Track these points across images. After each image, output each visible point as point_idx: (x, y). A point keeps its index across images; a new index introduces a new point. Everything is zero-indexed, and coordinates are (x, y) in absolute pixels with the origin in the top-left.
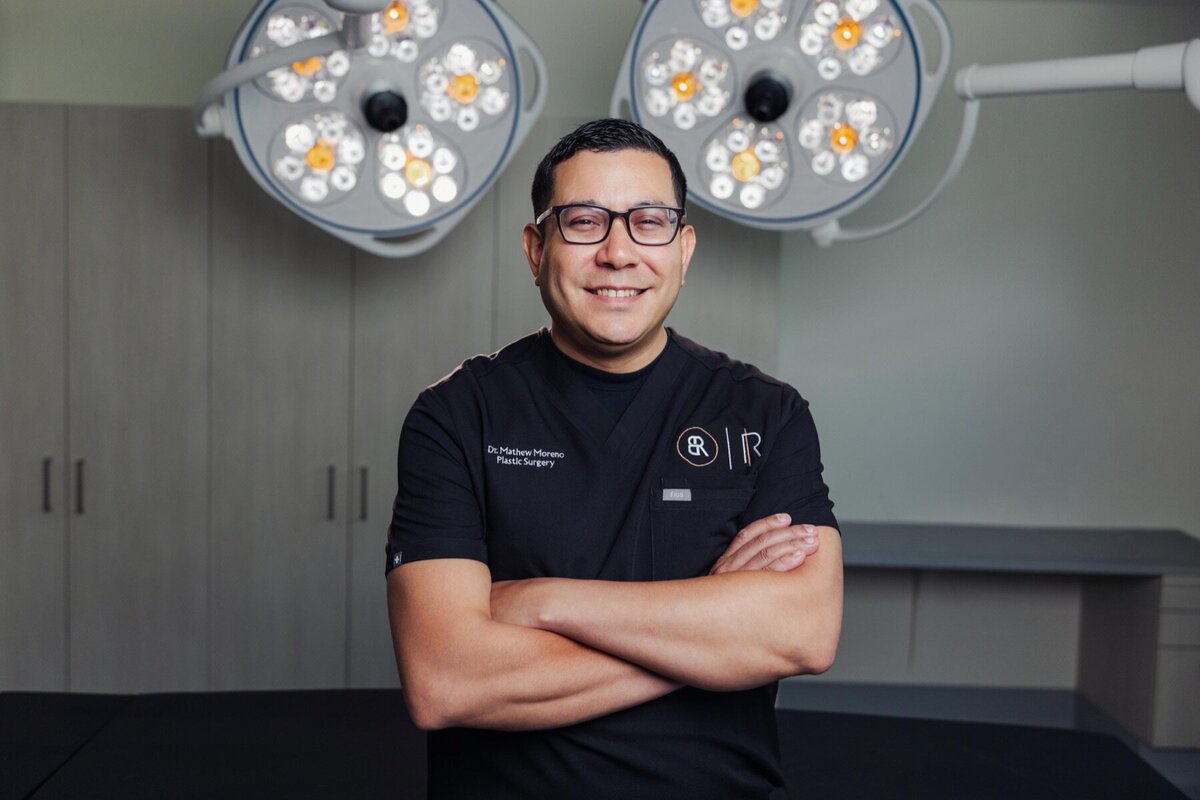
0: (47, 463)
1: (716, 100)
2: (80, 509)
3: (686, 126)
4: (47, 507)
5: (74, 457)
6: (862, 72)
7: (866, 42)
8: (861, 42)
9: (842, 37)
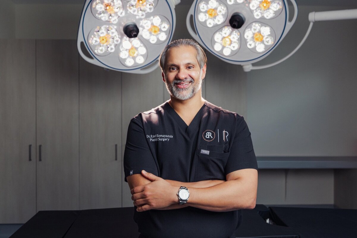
0: (30, 146)
1: (220, 19)
2: (40, 160)
3: (210, 26)
4: (30, 160)
5: (38, 145)
6: (267, 18)
7: (271, 9)
8: (269, 8)
9: (263, 6)
